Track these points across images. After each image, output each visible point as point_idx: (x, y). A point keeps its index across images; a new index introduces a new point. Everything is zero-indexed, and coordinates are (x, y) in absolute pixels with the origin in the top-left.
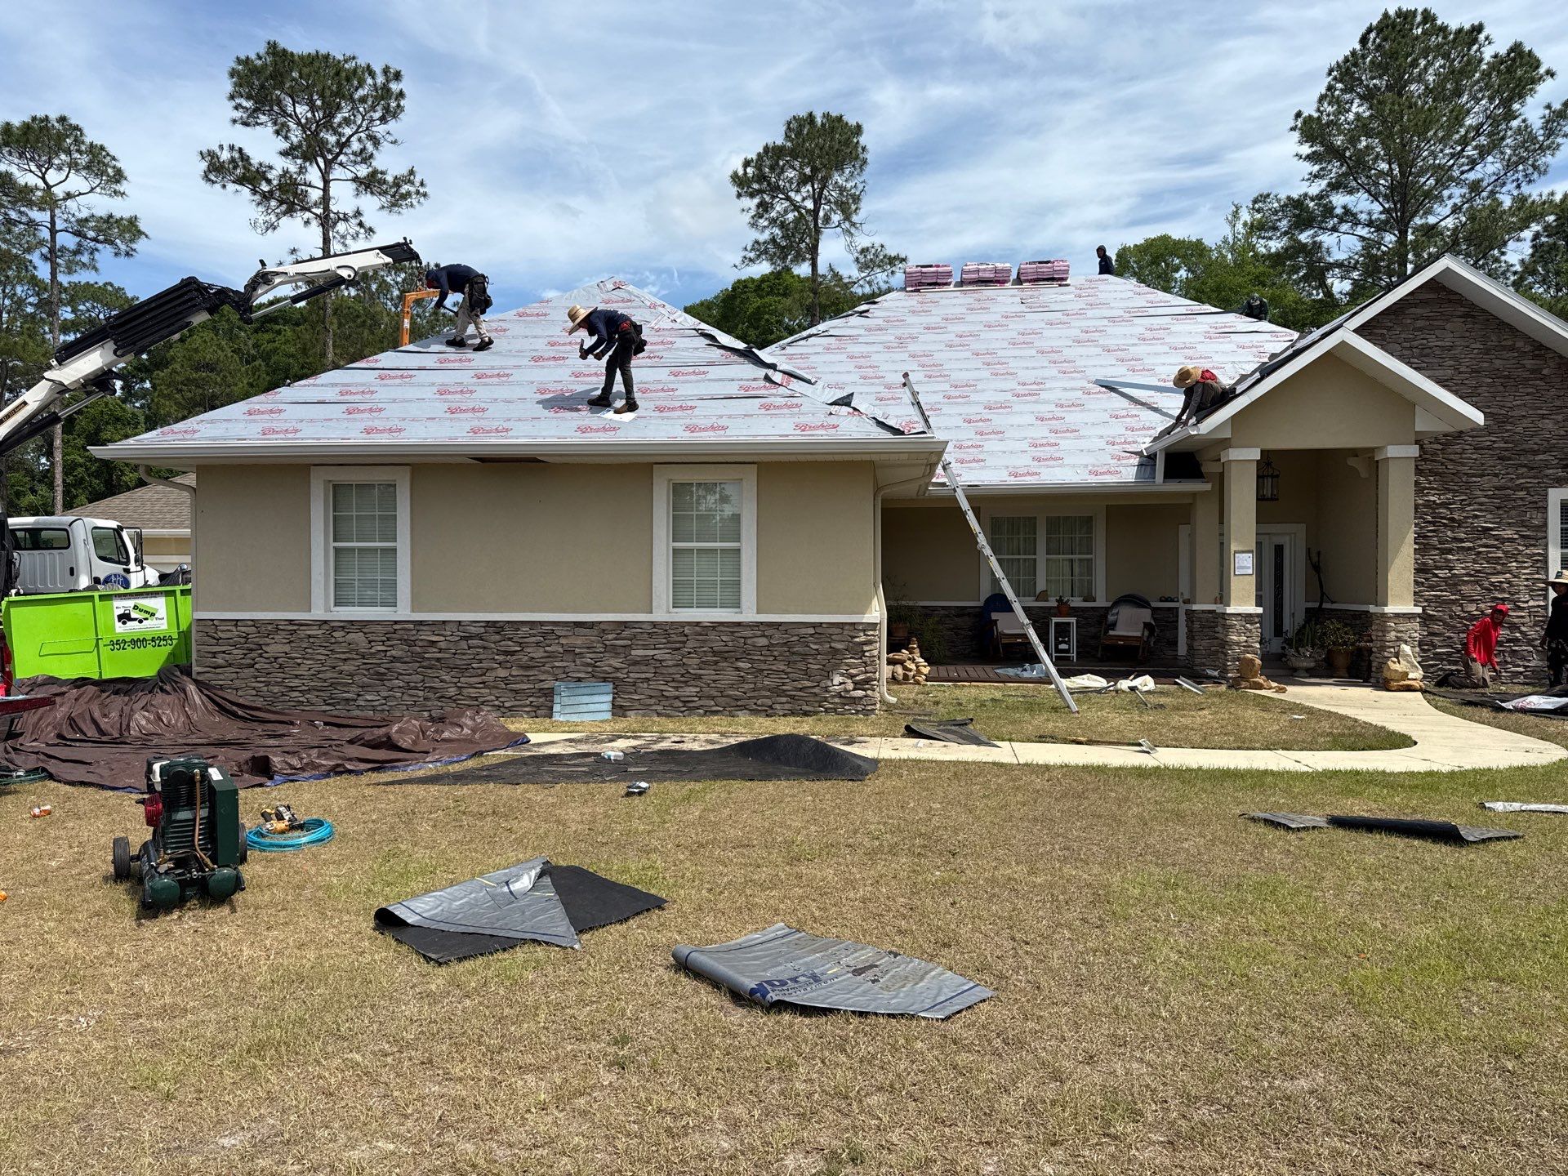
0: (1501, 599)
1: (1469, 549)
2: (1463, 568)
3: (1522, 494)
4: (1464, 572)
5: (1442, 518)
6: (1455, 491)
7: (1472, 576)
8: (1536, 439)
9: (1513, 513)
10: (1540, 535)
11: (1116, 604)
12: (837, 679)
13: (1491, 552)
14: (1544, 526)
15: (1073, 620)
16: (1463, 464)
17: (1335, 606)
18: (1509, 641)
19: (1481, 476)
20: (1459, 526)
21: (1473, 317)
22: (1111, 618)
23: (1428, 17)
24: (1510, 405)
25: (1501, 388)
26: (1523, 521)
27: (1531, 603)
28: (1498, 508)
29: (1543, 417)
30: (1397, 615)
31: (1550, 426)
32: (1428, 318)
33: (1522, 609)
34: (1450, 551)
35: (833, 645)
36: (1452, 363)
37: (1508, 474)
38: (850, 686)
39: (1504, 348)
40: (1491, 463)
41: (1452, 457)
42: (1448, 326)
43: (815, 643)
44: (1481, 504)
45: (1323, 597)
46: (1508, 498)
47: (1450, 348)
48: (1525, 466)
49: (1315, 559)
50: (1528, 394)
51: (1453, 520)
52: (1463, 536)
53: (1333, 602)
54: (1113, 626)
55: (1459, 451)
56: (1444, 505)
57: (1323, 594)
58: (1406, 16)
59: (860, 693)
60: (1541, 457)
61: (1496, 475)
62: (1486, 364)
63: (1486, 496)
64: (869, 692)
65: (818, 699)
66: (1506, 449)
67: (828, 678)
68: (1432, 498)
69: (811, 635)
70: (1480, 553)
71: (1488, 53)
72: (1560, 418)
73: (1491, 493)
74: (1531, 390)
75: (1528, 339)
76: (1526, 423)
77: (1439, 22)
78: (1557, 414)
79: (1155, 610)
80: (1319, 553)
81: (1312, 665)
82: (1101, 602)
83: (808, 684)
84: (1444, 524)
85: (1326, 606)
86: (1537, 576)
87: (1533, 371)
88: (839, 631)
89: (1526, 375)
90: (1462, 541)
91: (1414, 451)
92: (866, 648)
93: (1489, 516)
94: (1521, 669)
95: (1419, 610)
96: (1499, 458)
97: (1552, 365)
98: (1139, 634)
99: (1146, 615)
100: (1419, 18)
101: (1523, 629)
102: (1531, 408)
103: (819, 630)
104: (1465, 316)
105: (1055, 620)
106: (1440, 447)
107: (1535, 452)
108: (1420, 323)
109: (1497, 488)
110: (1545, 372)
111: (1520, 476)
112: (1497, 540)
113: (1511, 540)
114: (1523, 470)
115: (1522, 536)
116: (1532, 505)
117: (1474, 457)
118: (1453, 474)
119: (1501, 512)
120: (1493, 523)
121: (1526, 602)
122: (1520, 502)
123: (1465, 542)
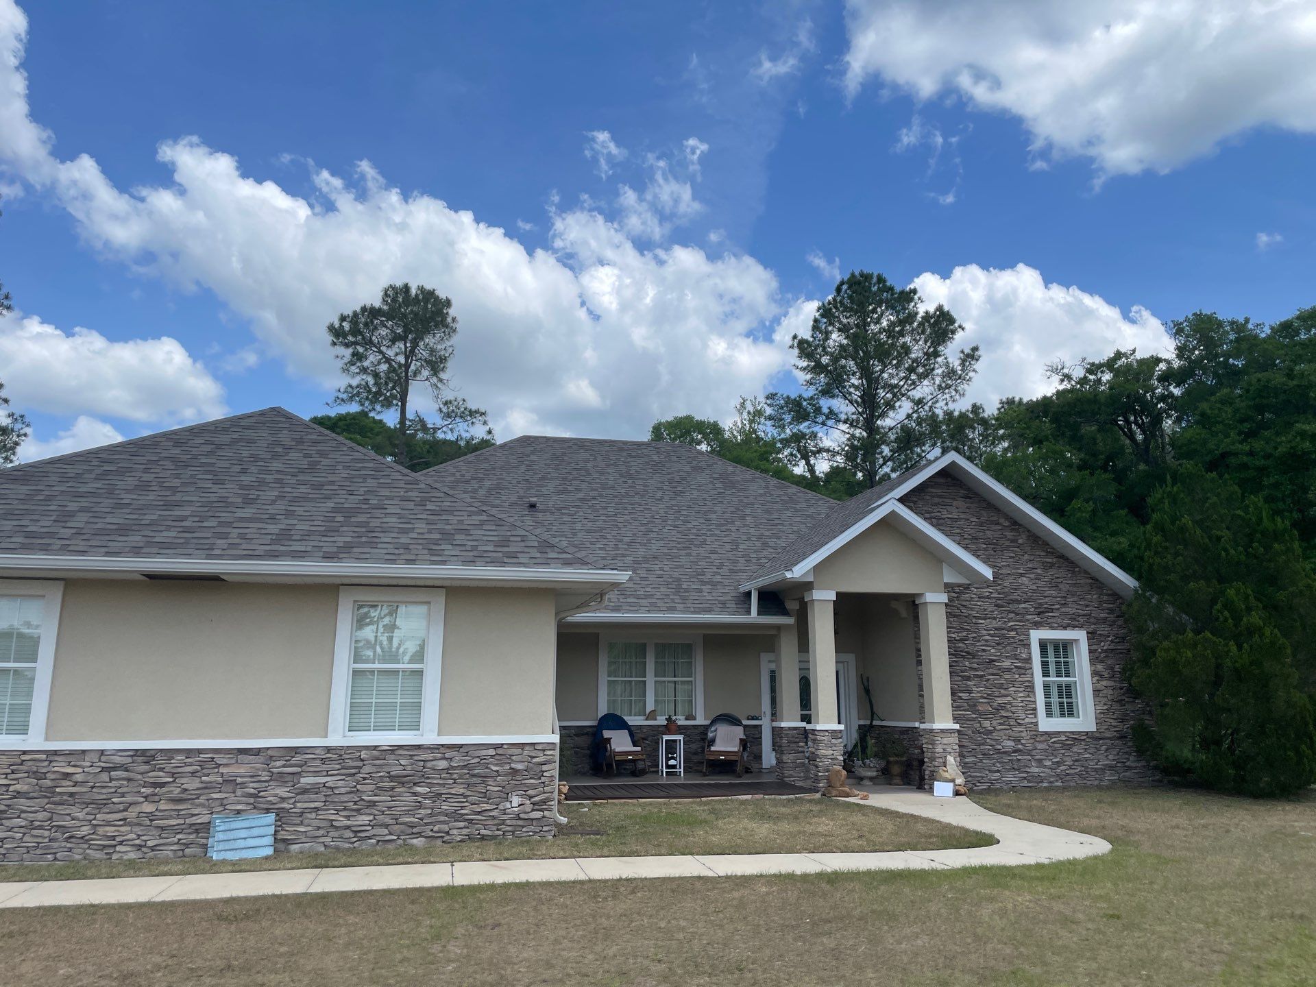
0: (1007, 717)
1: (982, 676)
2: (979, 692)
3: (1013, 634)
4: (979, 695)
5: (962, 651)
6: (969, 630)
7: (985, 698)
8: (1019, 592)
9: (1008, 648)
10: (1028, 666)
11: (714, 722)
12: (516, 800)
13: (997, 679)
14: (1029, 660)
15: (681, 737)
16: (972, 609)
17: (884, 723)
18: (1015, 752)
19: (985, 619)
20: (973, 658)
21: (970, 498)
22: (710, 735)
23: (881, 280)
24: (999, 565)
25: (992, 552)
26: (1015, 655)
27: (1027, 720)
28: (998, 644)
29: (1022, 575)
30: (942, 731)
31: (1027, 582)
32: (941, 497)
33: (1021, 725)
34: (968, 678)
35: (513, 766)
36: (958, 531)
37: (1002, 618)
38: (529, 807)
39: (992, 522)
40: (990, 609)
41: (964, 603)
42: (955, 503)
43: (496, 765)
44: (987, 641)
45: (874, 716)
46: (1003, 637)
47: (956, 520)
48: (1013, 612)
49: (866, 684)
50: (1010, 557)
51: (968, 653)
52: (976, 666)
53: (883, 720)
54: (712, 742)
56: (961, 640)
57: (873, 713)
58: (867, 277)
59: (538, 815)
60: (1023, 606)
61: (995, 619)
62: (981, 534)
63: (989, 635)
64: (546, 813)
65: (496, 822)
66: (999, 599)
67: (507, 799)
68: (954, 636)
69: (492, 756)
70: (989, 679)
71: (922, 309)
72: (1032, 576)
73: (992, 632)
74: (1012, 555)
75: (1007, 517)
76: (1011, 579)
77: (888, 284)
78: (1030, 574)
79: (745, 727)
80: (868, 679)
81: (875, 774)
82: (701, 720)
83: (488, 807)
84: (963, 656)
85: (875, 723)
86: (1028, 699)
87: (1012, 541)
88: (519, 751)
89: (1007, 543)
90: (975, 669)
91: (944, 598)
92: (545, 768)
93: (992, 651)
94: (1025, 775)
95: (957, 726)
96: (996, 606)
97: (1024, 536)
98: (736, 749)
99: (739, 732)
100: (875, 280)
101: (1023, 741)
102: (1014, 569)
103: (500, 751)
104: (966, 497)
105: (665, 737)
106: (956, 595)
107: (1019, 602)
108: (936, 500)
109: (996, 629)
110: (1020, 541)
111: (1010, 620)
112: (1000, 669)
113: (1009, 670)
114: (1012, 615)
115: (1016, 667)
116: (1020, 643)
117: (979, 604)
118: (966, 617)
119: (1000, 648)
120: (996, 656)
121: (1023, 719)
122: (1012, 640)
123: (977, 671)
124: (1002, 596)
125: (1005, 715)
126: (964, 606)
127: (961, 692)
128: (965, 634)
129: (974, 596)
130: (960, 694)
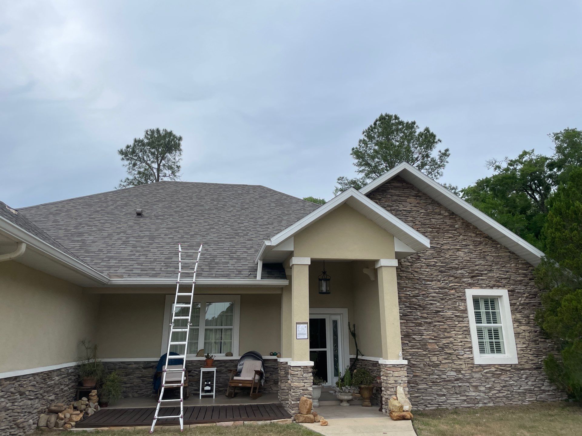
0: (450, 354)
1: (430, 323)
2: (428, 335)
3: (453, 292)
4: (428, 337)
5: (415, 304)
6: (419, 289)
7: (433, 339)
8: (457, 262)
9: (450, 302)
10: (465, 315)
11: (243, 358)
13: (442, 325)
14: (465, 311)
15: (214, 369)
16: (422, 274)
17: (364, 358)
18: (456, 380)
19: (432, 281)
20: (423, 310)
21: (420, 196)
22: (239, 367)
23: (396, 118)
24: (442, 243)
25: (436, 234)
26: (455, 307)
27: (465, 356)
28: (442, 299)
29: (458, 250)
30: (394, 366)
31: (462, 255)
32: (398, 196)
33: (461, 359)
34: (420, 325)
36: (411, 219)
37: (445, 280)
39: (436, 213)
40: (435, 274)
41: (416, 270)
42: (408, 200)
44: (433, 297)
45: (358, 352)
46: (446, 294)
47: (410, 212)
48: (452, 276)
49: (352, 329)
50: (450, 237)
51: (419, 306)
52: (425, 315)
53: (363, 355)
55: (419, 267)
56: (414, 297)
57: (357, 350)
58: (390, 117)
60: (460, 271)
61: (439, 281)
62: (428, 221)
63: (435, 293)
66: (442, 267)
68: (408, 293)
70: (436, 325)
71: (418, 131)
72: (466, 250)
73: (437, 291)
74: (451, 236)
75: (447, 210)
76: (450, 253)
77: (400, 120)
80: (354, 327)
82: (236, 357)
84: (416, 309)
86: (466, 340)
87: (451, 226)
89: (447, 228)
91: (395, 263)
93: (438, 304)
94: (465, 398)
95: (405, 362)
96: (439, 272)
97: (459, 223)
101: (462, 372)
102: (452, 245)
104: (416, 196)
105: (203, 370)
106: (410, 264)
107: (457, 269)
108: (395, 198)
109: (440, 288)
110: (456, 226)
111: (451, 282)
112: (443, 318)
113: (450, 318)
114: (452, 278)
115: (456, 316)
116: (458, 298)
117: (427, 270)
118: (417, 279)
119: (443, 302)
120: (440, 308)
121: (463, 355)
122: (453, 297)
123: (427, 319)
124: (444, 265)
125: (448, 352)
126: (416, 272)
127: (415, 334)
128: (417, 292)
129: (423, 265)
130: (414, 337)
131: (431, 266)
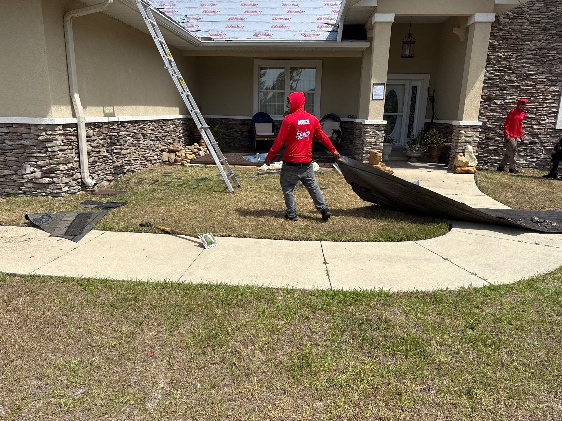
0: (531, 118)
1: (517, 87)
2: (511, 99)
3: (553, 53)
4: (511, 101)
5: (504, 67)
6: (514, 50)
9: (546, 65)
10: (559, 79)
12: (29, 169)
13: (529, 89)
16: (521, 33)
17: (439, 121)
18: (531, 143)
19: (531, 41)
20: (513, 73)
26: (551, 70)
27: (547, 121)
28: (538, 62)
30: (467, 127)
33: (540, 124)
34: (505, 88)
35: (23, 142)
37: (547, 40)
38: (38, 174)
40: (538, 32)
41: (516, 28)
44: (528, 59)
45: (434, 116)
46: (545, 56)
48: (558, 35)
49: (431, 94)
51: (510, 69)
52: (514, 79)
53: (438, 119)
55: (520, 24)
56: (506, 59)
57: (434, 114)
59: (47, 180)
61: (540, 40)
63: (532, 54)
64: (55, 180)
65: (16, 184)
66: (548, 23)
67: (22, 167)
68: (500, 55)
69: (6, 133)
70: (523, 89)
73: (535, 52)
80: (434, 91)
81: (419, 155)
84: (505, 72)
85: (435, 121)
86: (553, 105)
88: (26, 130)
90: (513, 82)
91: (491, 18)
92: (48, 145)
93: (532, 67)
94: (535, 160)
95: (481, 124)
96: (544, 29)
99: (336, 125)
101: (540, 136)
103: (11, 130)
106: (509, 21)
109: (539, 49)
111: (554, 41)
112: (534, 82)
113: (542, 82)
114: (557, 37)
115: (549, 80)
116: (557, 60)
117: (529, 28)
118: (515, 39)
119: (539, 64)
120: (533, 71)
121: (545, 120)
122: (551, 58)
123: (515, 83)
124: (552, 21)
125: (530, 116)
126: (514, 30)
127: (498, 99)
128: (510, 53)
129: (526, 21)
130: (495, 101)
131: (535, 23)
